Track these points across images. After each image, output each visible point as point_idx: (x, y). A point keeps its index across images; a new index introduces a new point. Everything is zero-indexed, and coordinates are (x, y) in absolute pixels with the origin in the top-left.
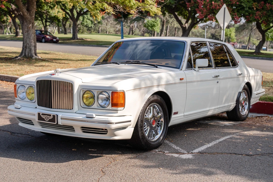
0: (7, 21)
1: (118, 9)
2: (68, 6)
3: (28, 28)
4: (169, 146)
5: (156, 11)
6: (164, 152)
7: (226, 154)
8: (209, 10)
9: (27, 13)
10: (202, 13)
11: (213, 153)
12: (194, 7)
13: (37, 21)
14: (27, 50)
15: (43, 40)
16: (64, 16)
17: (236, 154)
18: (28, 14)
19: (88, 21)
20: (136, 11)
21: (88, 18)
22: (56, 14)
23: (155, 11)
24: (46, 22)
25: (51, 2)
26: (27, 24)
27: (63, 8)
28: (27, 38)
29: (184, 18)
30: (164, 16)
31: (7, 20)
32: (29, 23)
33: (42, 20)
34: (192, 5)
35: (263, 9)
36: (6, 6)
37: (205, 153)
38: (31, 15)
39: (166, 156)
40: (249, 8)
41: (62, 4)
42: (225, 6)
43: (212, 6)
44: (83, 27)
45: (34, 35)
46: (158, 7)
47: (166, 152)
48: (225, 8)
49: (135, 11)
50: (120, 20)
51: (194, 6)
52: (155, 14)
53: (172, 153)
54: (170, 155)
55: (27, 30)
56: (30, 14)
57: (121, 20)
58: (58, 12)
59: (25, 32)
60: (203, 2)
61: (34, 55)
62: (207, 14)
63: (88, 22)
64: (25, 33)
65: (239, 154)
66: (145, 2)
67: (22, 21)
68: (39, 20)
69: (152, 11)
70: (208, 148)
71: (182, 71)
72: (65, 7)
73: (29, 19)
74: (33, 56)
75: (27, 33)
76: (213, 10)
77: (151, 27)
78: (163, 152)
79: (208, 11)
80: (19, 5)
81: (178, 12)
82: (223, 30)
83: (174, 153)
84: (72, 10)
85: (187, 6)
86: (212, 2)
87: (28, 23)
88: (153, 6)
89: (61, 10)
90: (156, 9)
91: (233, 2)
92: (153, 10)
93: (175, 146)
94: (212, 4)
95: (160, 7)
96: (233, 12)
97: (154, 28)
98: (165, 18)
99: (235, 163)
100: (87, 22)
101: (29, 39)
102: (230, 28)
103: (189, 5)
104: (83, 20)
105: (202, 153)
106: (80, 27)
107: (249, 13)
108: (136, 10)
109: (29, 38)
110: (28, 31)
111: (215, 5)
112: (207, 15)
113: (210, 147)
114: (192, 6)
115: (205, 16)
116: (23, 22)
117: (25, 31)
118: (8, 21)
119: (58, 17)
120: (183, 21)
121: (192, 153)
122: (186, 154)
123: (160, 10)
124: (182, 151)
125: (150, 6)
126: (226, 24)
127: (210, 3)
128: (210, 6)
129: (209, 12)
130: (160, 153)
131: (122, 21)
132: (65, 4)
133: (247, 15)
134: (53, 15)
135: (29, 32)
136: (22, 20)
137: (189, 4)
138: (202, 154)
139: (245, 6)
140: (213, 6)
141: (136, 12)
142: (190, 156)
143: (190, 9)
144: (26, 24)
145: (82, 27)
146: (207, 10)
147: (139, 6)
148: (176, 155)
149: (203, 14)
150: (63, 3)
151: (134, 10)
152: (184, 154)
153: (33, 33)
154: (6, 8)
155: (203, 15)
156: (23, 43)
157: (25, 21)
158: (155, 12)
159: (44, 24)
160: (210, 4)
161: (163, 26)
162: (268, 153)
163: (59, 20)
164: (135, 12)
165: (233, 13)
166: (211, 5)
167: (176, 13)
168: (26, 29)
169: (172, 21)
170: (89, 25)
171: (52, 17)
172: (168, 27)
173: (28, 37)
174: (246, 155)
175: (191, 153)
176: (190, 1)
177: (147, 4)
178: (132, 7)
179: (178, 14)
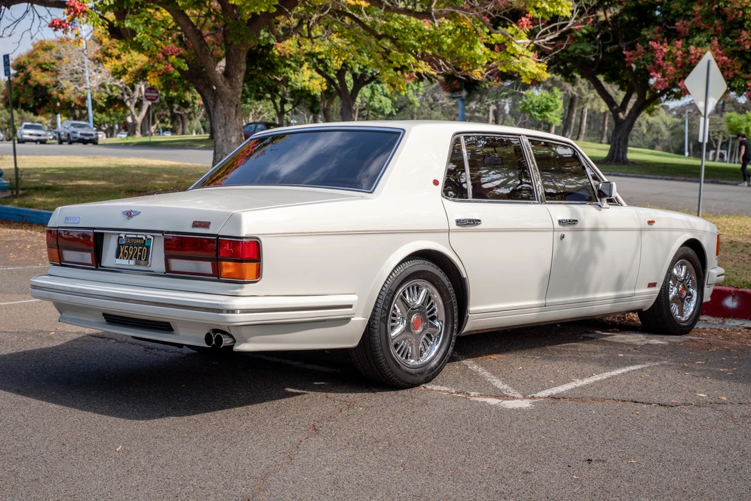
0: (194, 103)
1: (443, 69)
2: (331, 63)
3: (225, 118)
4: (486, 382)
5: (536, 71)
6: (469, 394)
7: (611, 403)
8: (681, 67)
9: (225, 83)
10: (663, 76)
11: (583, 400)
12: (644, 62)
13: (262, 101)
16: (325, 88)
17: (636, 402)
18: (228, 85)
19: (383, 98)
20: (486, 72)
21: (385, 91)
22: (307, 84)
23: (532, 71)
24: (284, 102)
25: (291, 56)
26: (225, 108)
27: (321, 69)
28: (223, 140)
29: (622, 88)
30: (573, 86)
31: (194, 101)
32: (229, 106)
33: (273, 99)
34: (640, 57)
36: (177, 67)
37: (564, 398)
38: (233, 88)
39: (470, 401)
41: (317, 59)
42: (709, 56)
43: (690, 58)
44: (376, 113)
45: (240, 132)
46: (540, 62)
47: (472, 394)
48: (709, 62)
49: (483, 72)
50: (458, 95)
51: (644, 60)
52: (532, 78)
53: (486, 396)
54: (481, 399)
55: (224, 121)
56: (230, 85)
57: (460, 95)
58: (311, 78)
59: (220, 128)
60: (665, 47)
62: (676, 78)
63: (384, 102)
64: (219, 130)
65: (643, 403)
66: (508, 49)
67: (214, 101)
68: (268, 99)
69: (525, 72)
70: (576, 388)
72: (326, 66)
73: (228, 97)
75: (223, 130)
77: (541, 112)
78: (467, 393)
79: (679, 71)
80: (206, 63)
81: (606, 73)
82: (705, 117)
83: (491, 396)
84: (340, 73)
85: (626, 60)
86: (689, 46)
87: (226, 106)
88: (527, 59)
89: (316, 75)
90: (534, 66)
91: (744, 46)
92: (526, 70)
93: (501, 383)
94: (688, 52)
95: (546, 62)
96: (744, 71)
97: (547, 114)
98: (575, 89)
99: (624, 420)
100: (381, 101)
101: (228, 143)
102: (747, 112)
103: (631, 56)
104: (371, 98)
105: (555, 398)
106: (368, 115)
108: (485, 69)
109: (227, 141)
110: (225, 124)
111: (696, 53)
112: (677, 80)
113: (582, 388)
114: (639, 60)
115: (671, 82)
116: (216, 102)
117: (218, 125)
118: (197, 101)
119: (312, 89)
120: (619, 96)
121: (533, 397)
122: (518, 398)
123: (545, 69)
124: (512, 392)
125: (518, 59)
126: (712, 103)
127: (684, 49)
128: (684, 58)
129: (680, 73)
130: (460, 395)
131: (461, 97)
132: (326, 59)
134: (299, 86)
135: (227, 127)
136: (213, 98)
137: (631, 53)
138: (556, 401)
140: (693, 57)
141: (486, 74)
142: (525, 404)
143: (634, 66)
144: (221, 107)
145: (372, 114)
146: (676, 68)
147: (491, 60)
148: (493, 401)
149: (666, 79)
150: (320, 57)
151: (480, 69)
152: (513, 398)
153: (237, 129)
154: (176, 71)
155: (666, 81)
156: (215, 154)
157: (219, 102)
158: (533, 73)
159: (279, 107)
160: (684, 53)
161: (570, 110)
162: (715, 403)
163: (315, 96)
164: (481, 73)
165: (744, 73)
166: (686, 55)
167: (601, 78)
168: (221, 120)
169: (593, 97)
170: (386, 109)
171: (298, 91)
172: (586, 110)
173: (226, 139)
174: (659, 404)
175: (530, 398)
176: (632, 47)
177: (513, 55)
178: (474, 63)
179: (605, 80)
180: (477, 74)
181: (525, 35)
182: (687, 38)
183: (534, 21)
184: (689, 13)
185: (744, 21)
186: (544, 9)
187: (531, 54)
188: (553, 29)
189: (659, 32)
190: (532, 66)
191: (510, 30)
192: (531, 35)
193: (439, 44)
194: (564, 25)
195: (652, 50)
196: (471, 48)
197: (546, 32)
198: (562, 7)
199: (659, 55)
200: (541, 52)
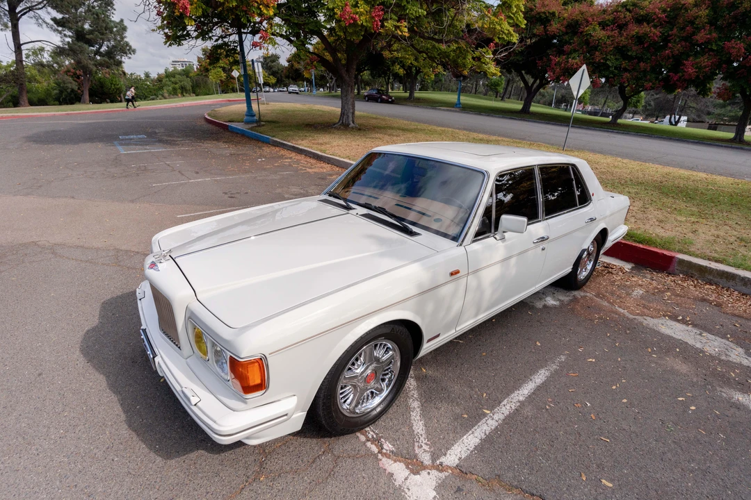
3: (346, 92)
5: (494, 71)
6: (382, 448)
12: (545, 66)
14: (345, 117)
15: (379, 100)
18: (347, 76)
23: (492, 71)
28: (345, 103)
29: (532, 77)
32: (348, 86)
35: (633, 69)
40: (616, 68)
42: (584, 67)
45: (353, 100)
46: (497, 67)
47: (385, 447)
48: (584, 70)
53: (397, 455)
55: (346, 94)
56: (349, 76)
60: (557, 59)
61: (351, 123)
62: (559, 75)
64: (344, 98)
66: (482, 60)
71: (462, 248)
73: (347, 82)
74: (349, 124)
76: (568, 69)
77: (495, 86)
82: (576, 100)
85: (537, 65)
88: (491, 65)
92: (490, 71)
93: (418, 415)
94: (568, 62)
95: (500, 67)
98: (511, 76)
101: (347, 104)
107: (615, 75)
108: (470, 70)
114: (543, 64)
115: (557, 76)
117: (343, 95)
120: (531, 81)
123: (499, 71)
125: (486, 65)
126: (581, 92)
127: (566, 60)
128: (565, 65)
129: (562, 73)
131: (460, 80)
133: (611, 77)
135: (347, 97)
137: (540, 62)
139: (610, 65)
140: (569, 64)
143: (540, 68)
144: (345, 87)
147: (473, 66)
153: (352, 97)
155: (555, 76)
157: (344, 84)
158: (493, 73)
161: (508, 85)
167: (523, 72)
168: (344, 93)
169: (518, 80)
172: (514, 86)
173: (347, 102)
176: (541, 59)
177: (484, 63)
178: (465, 66)
179: (525, 73)
180: (466, 73)
181: (491, 53)
182: (568, 54)
183: (496, 44)
184: (572, 41)
185: (598, 46)
186: (503, 38)
187: (493, 63)
188: (506, 50)
189: (555, 51)
190: (493, 69)
191: (484, 50)
192: (494, 53)
193: (448, 56)
194: (511, 48)
195: (551, 60)
196: (464, 58)
197: (502, 52)
198: (513, 37)
199: (553, 62)
200: (498, 62)
